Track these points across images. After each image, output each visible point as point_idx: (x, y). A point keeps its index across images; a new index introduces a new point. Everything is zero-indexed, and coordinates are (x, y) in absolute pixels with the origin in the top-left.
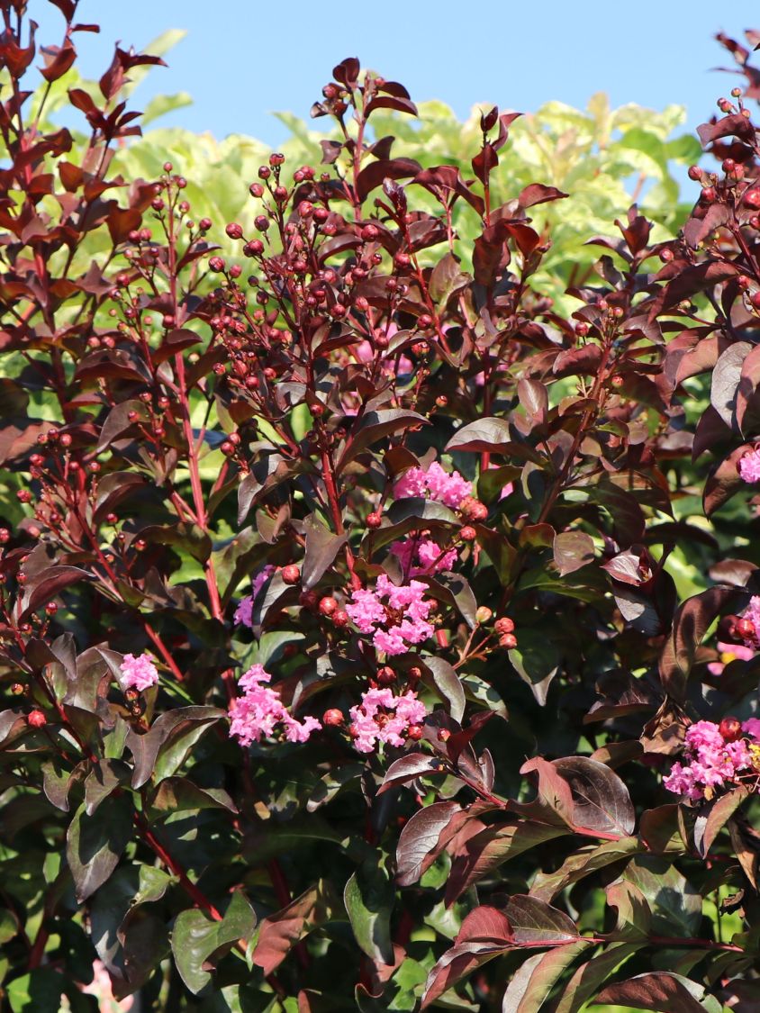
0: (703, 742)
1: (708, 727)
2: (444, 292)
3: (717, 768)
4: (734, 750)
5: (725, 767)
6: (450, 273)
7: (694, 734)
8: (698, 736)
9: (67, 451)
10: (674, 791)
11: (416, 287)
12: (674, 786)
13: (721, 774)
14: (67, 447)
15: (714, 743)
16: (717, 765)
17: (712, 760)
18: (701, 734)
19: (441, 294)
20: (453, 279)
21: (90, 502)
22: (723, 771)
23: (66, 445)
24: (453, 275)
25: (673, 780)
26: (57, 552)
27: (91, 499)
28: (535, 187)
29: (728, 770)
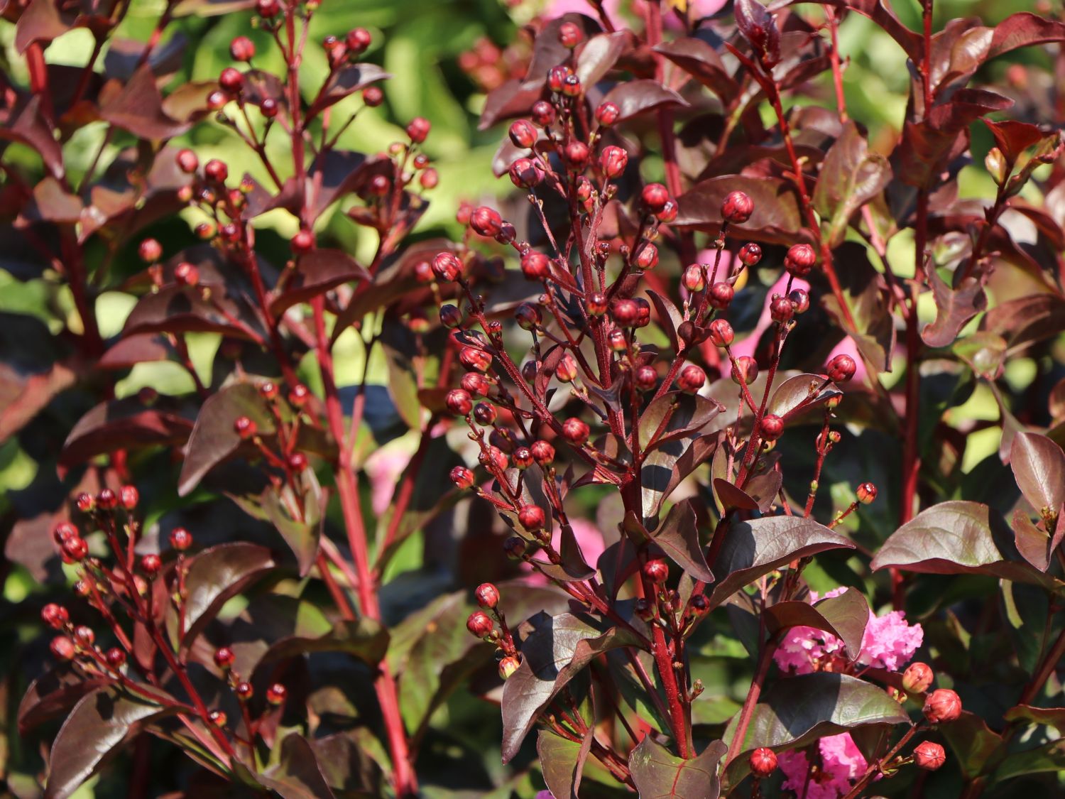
2: (841, 201)
6: (849, 161)
9: (131, 518)
11: (790, 195)
14: (130, 512)
19: (834, 204)
20: (855, 171)
21: (174, 604)
23: (130, 507)
24: (854, 162)
26: (116, 704)
27: (176, 597)
28: (1023, 19)
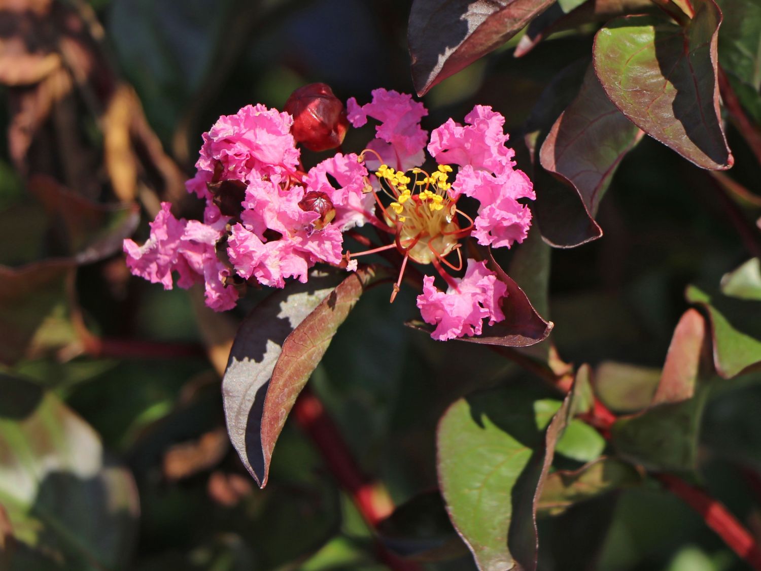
0: (252, 163)
1: (263, 123)
3: (296, 241)
4: (335, 184)
5: (320, 238)
7: (228, 142)
8: (240, 147)
10: (154, 279)
12: (153, 267)
13: (307, 255)
15: (282, 165)
16: (295, 232)
17: (282, 216)
18: (248, 143)
22: (312, 246)
25: (153, 252)
29: (327, 245)
